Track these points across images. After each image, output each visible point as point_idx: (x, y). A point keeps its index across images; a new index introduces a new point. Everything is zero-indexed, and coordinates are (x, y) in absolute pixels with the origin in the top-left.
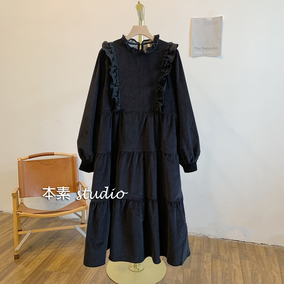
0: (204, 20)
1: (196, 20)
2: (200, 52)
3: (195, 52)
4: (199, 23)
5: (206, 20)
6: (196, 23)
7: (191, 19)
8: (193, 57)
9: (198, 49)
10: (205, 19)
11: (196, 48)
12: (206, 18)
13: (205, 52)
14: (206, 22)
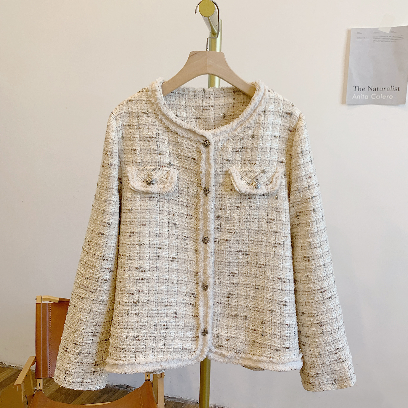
0: (374, 33)
3: (355, 95)
4: (365, 38)
5: (378, 33)
6: (359, 38)
7: (349, 32)
8: (349, 105)
9: (360, 89)
10: (376, 31)
11: (357, 88)
12: (378, 28)
13: (374, 96)
14: (378, 37)
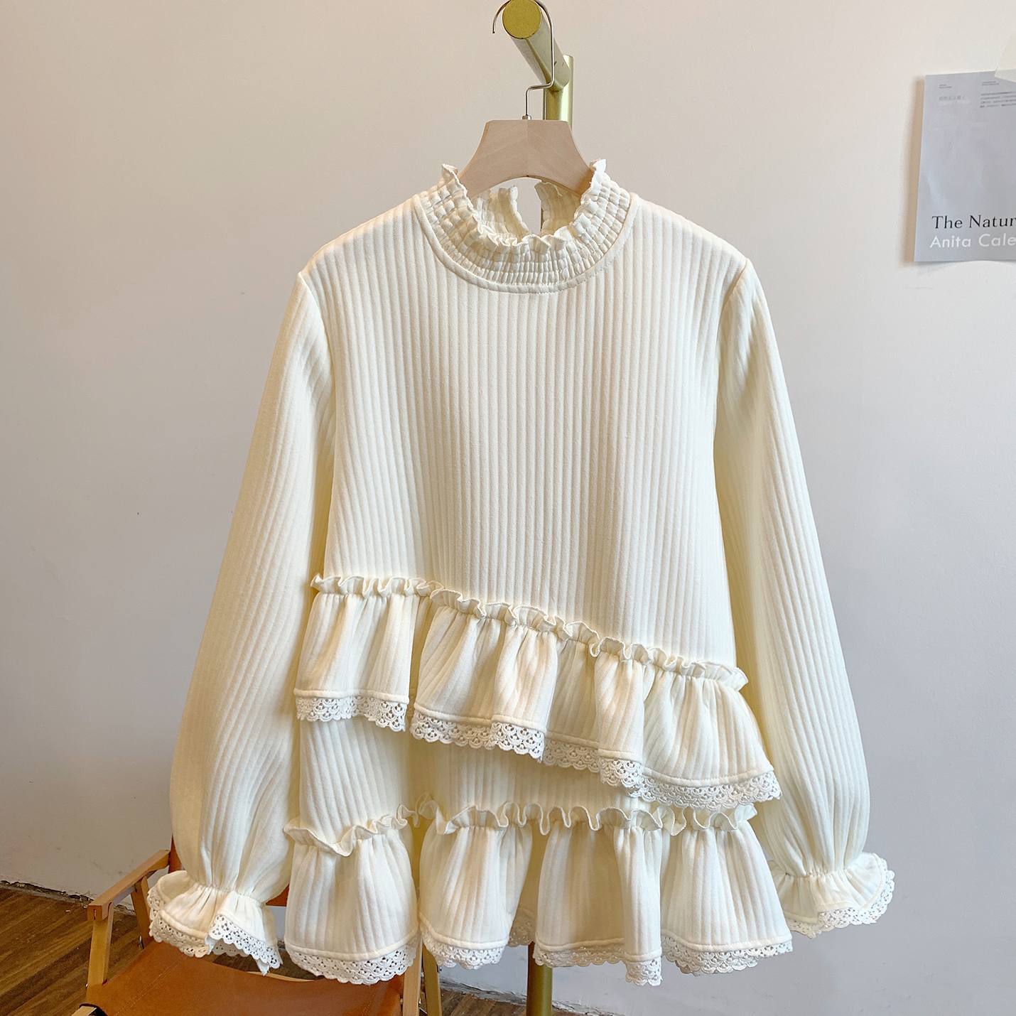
0: (984, 84)
1: (942, 87)
2: (958, 240)
3: (936, 238)
4: (959, 97)
5: (995, 83)
6: (945, 98)
7: (919, 85)
8: (921, 263)
9: (948, 224)
10: (988, 79)
11: (941, 221)
12: (993, 73)
13: (985, 240)
14: (993, 94)
